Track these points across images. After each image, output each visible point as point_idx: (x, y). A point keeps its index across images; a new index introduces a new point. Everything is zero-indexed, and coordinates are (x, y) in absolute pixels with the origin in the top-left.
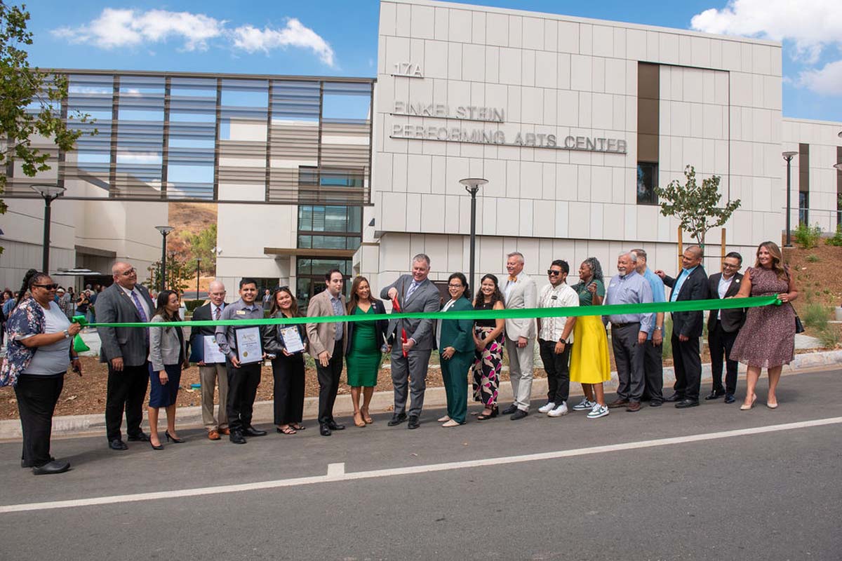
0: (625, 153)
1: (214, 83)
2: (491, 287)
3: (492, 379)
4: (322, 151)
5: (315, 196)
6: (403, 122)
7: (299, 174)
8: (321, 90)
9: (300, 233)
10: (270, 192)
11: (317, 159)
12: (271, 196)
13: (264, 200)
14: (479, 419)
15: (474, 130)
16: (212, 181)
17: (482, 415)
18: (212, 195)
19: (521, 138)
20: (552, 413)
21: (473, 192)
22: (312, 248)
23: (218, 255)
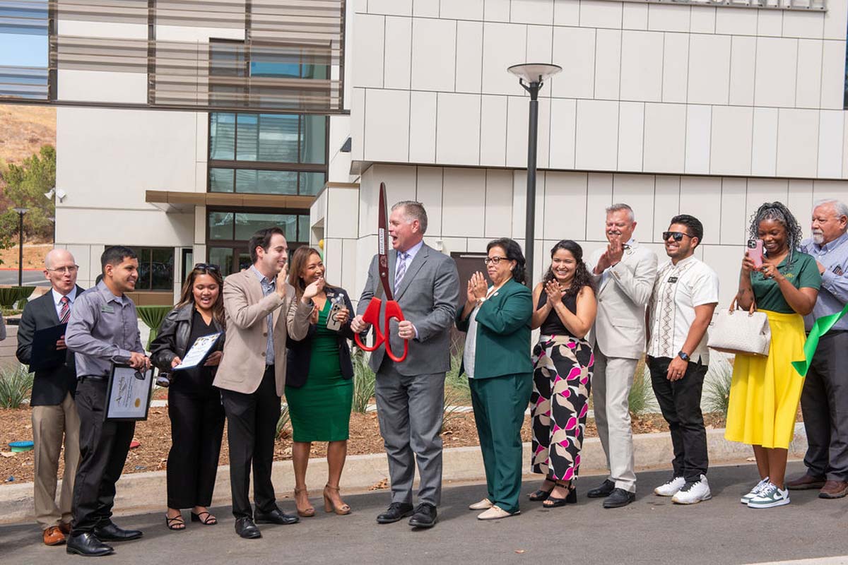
0: (823, 12)
2: (570, 266)
3: (573, 433)
4: (254, 10)
5: (240, 96)
7: (211, 53)
9: (212, 164)
10: (157, 86)
11: (244, 24)
12: (157, 95)
13: (144, 101)
14: (545, 506)
16: (46, 65)
17: (553, 499)
18: (46, 90)
20: (681, 497)
21: (534, 89)
22: (235, 192)
23: (58, 203)
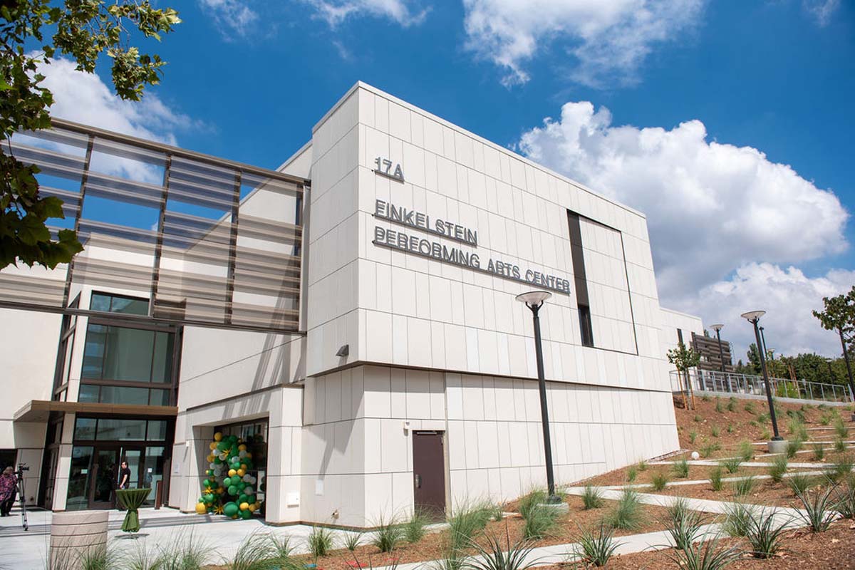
0: (568, 294)
1: (86, 139)
4: (237, 255)
6: (386, 226)
8: (238, 179)
15: (453, 249)
19: (492, 264)
